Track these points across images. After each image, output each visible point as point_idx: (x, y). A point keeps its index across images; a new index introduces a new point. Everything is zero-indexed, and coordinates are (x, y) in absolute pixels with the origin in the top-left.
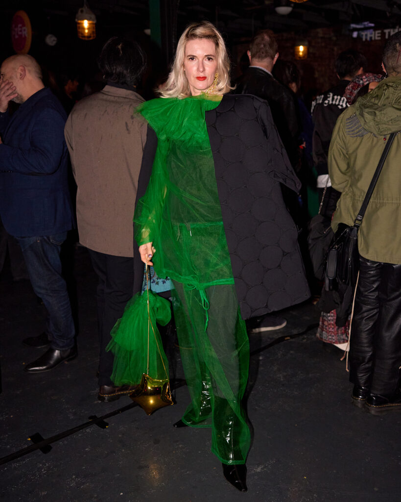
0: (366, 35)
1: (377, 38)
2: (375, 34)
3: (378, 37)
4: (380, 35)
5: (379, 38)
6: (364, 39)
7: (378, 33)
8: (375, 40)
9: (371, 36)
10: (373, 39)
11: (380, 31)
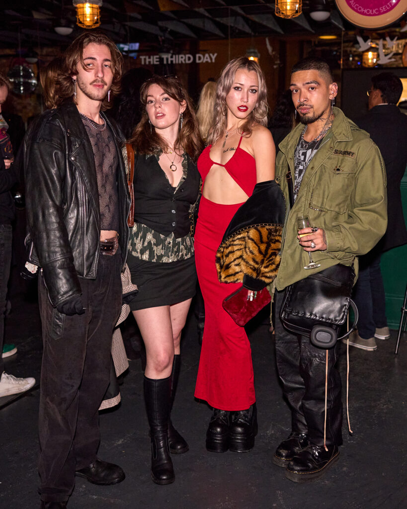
0: (145, 59)
1: (155, 63)
2: (153, 58)
3: (157, 61)
4: (158, 60)
5: (158, 63)
6: (143, 63)
7: (157, 58)
8: (154, 65)
9: (149, 60)
10: (152, 63)
11: (158, 57)
